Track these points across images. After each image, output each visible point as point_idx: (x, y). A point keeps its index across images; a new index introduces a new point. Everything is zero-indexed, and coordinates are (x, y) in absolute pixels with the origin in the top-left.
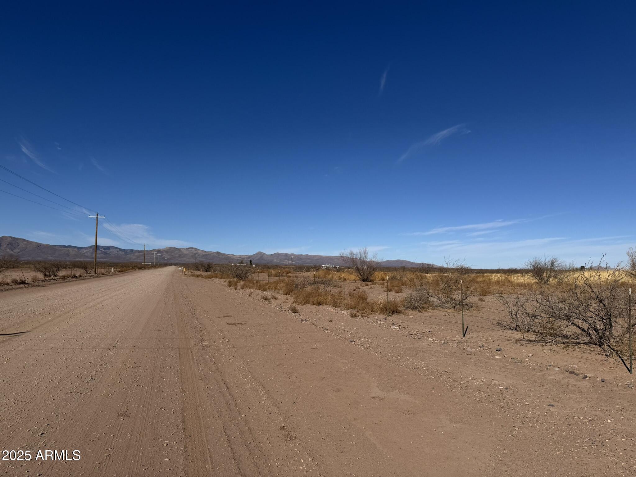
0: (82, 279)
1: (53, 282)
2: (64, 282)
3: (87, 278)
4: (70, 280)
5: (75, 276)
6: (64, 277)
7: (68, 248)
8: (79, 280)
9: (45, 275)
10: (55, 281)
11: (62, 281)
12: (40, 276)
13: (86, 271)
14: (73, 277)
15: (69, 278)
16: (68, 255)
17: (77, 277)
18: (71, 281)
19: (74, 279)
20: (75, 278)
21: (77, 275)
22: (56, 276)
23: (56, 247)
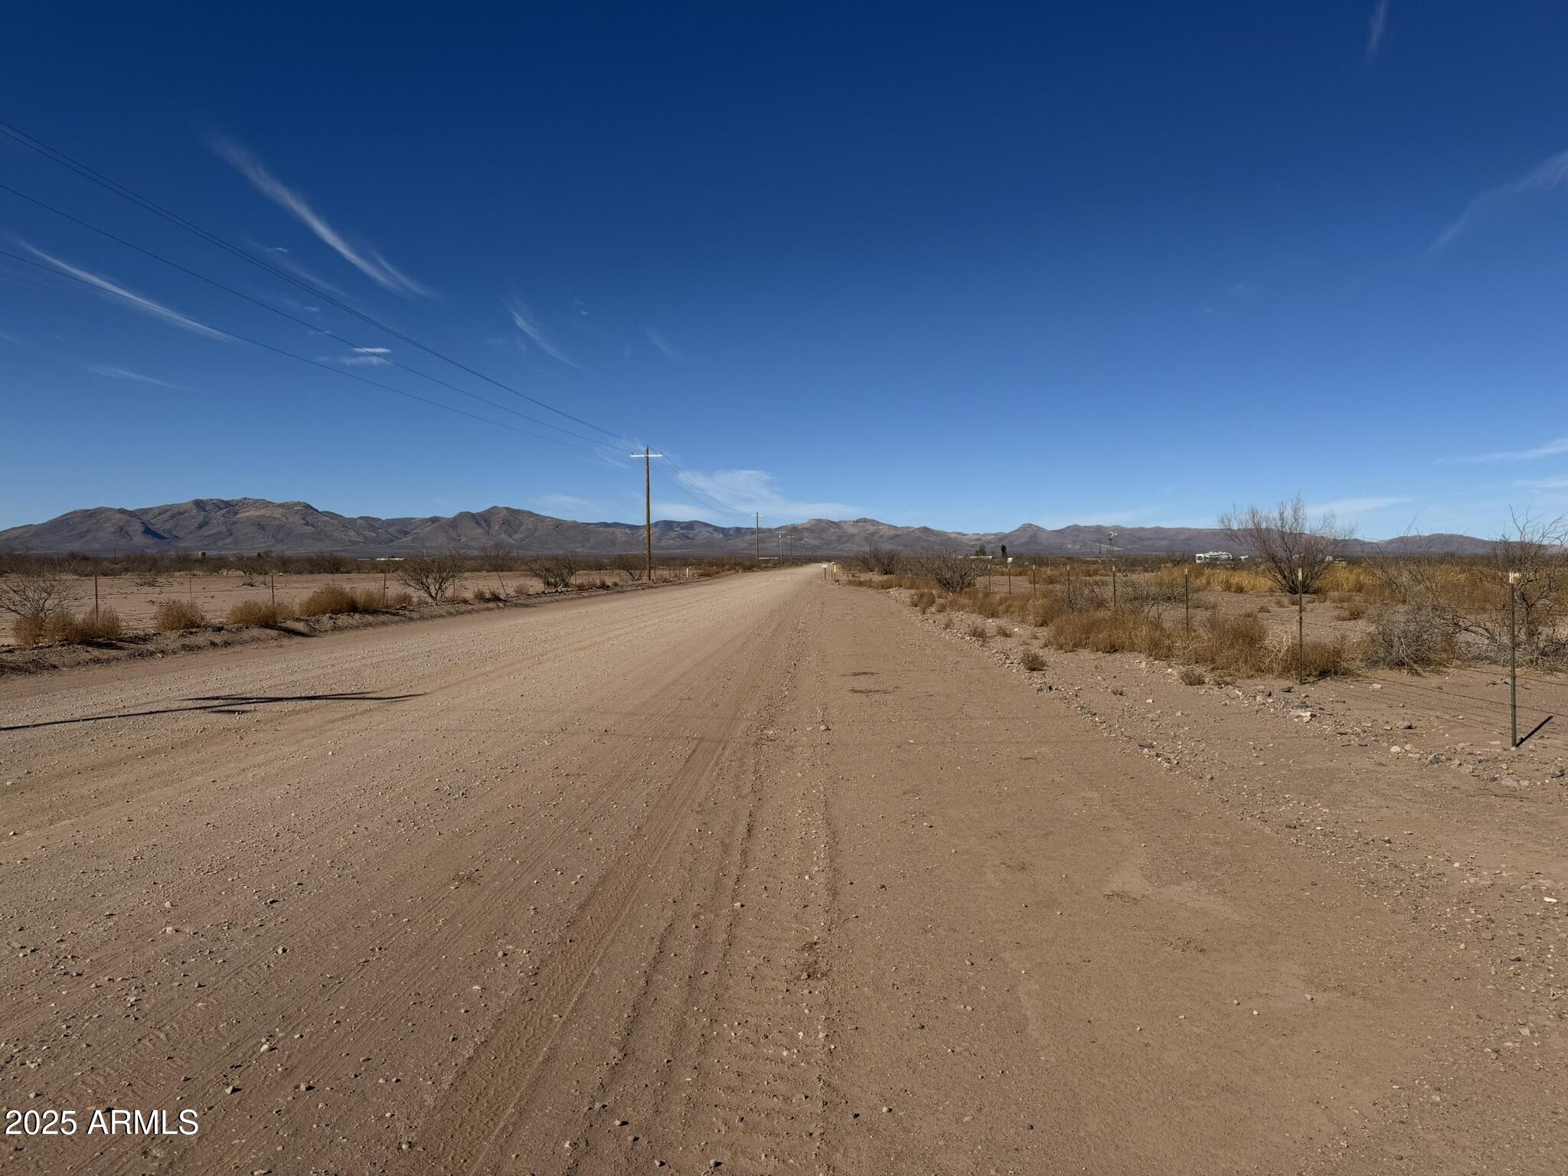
0: (618, 592)
1: (557, 598)
2: (579, 598)
3: (629, 588)
4: (593, 594)
5: (604, 586)
6: (581, 588)
7: (613, 529)
8: (612, 593)
9: (548, 584)
10: (562, 596)
11: (574, 596)
12: (536, 585)
13: (631, 574)
14: (601, 588)
15: (592, 588)
16: (613, 543)
17: (608, 586)
18: (595, 596)
19: (602, 592)
20: (605, 589)
21: (608, 584)
22: (566, 585)
23: (591, 526)
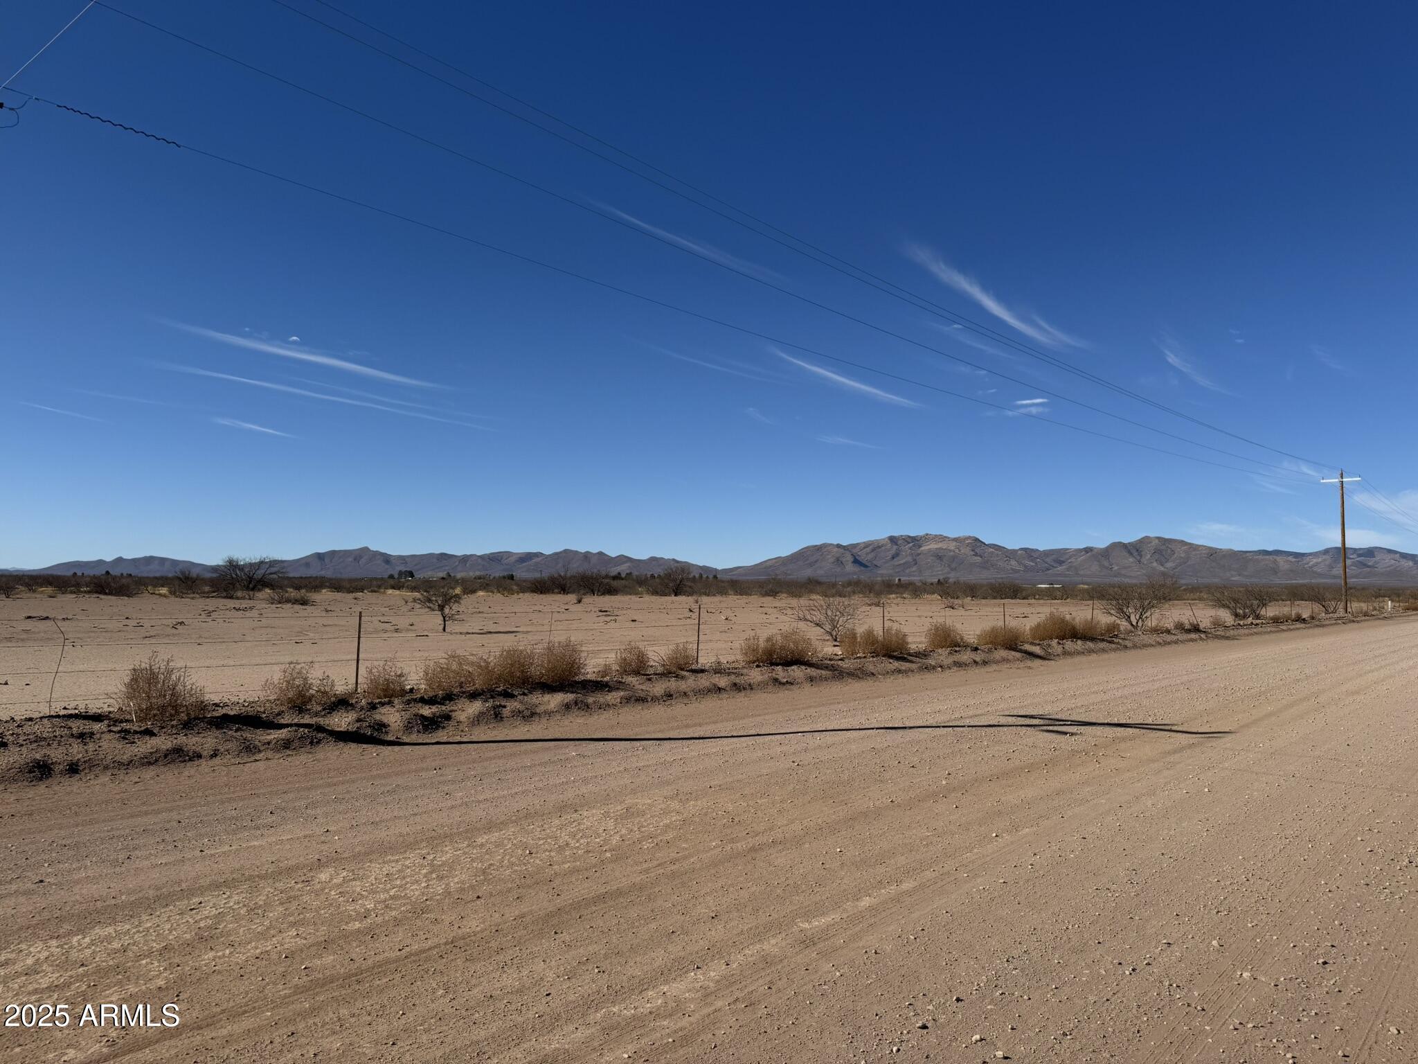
0: (1317, 626)
1: (1255, 630)
2: (1278, 631)
3: (1327, 622)
4: (1292, 627)
5: (1299, 619)
6: (1276, 620)
7: (1275, 557)
8: (1309, 628)
9: (1236, 615)
10: (1259, 629)
11: (1273, 629)
12: (1226, 616)
13: (1324, 606)
14: (1297, 621)
15: (1287, 621)
16: (1275, 571)
17: (1304, 619)
18: (1294, 629)
19: (1298, 625)
20: (1301, 622)
21: (1304, 616)
22: (1258, 617)
23: (1248, 554)
